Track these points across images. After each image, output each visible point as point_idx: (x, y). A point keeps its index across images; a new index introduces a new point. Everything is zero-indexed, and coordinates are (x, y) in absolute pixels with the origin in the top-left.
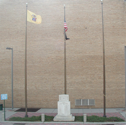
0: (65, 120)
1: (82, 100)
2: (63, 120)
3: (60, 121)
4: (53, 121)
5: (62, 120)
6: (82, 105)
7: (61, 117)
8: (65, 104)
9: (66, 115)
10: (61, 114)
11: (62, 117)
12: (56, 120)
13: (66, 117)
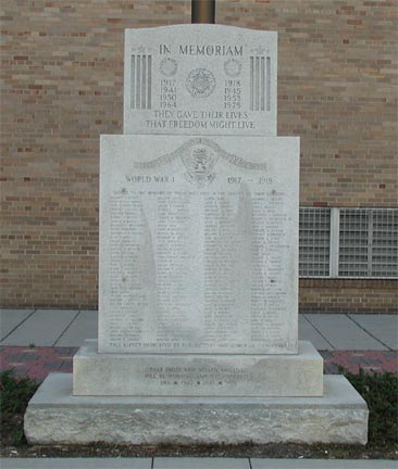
0: (211, 435)
1: (335, 214)
2: (190, 434)
3: (131, 437)
4: (24, 446)
5: (169, 431)
6: (334, 272)
7: (151, 373)
8: (222, 168)
9: (234, 342)
10: (148, 338)
11: (172, 373)
12: (66, 432)
13: (234, 376)
